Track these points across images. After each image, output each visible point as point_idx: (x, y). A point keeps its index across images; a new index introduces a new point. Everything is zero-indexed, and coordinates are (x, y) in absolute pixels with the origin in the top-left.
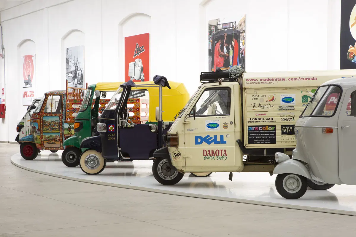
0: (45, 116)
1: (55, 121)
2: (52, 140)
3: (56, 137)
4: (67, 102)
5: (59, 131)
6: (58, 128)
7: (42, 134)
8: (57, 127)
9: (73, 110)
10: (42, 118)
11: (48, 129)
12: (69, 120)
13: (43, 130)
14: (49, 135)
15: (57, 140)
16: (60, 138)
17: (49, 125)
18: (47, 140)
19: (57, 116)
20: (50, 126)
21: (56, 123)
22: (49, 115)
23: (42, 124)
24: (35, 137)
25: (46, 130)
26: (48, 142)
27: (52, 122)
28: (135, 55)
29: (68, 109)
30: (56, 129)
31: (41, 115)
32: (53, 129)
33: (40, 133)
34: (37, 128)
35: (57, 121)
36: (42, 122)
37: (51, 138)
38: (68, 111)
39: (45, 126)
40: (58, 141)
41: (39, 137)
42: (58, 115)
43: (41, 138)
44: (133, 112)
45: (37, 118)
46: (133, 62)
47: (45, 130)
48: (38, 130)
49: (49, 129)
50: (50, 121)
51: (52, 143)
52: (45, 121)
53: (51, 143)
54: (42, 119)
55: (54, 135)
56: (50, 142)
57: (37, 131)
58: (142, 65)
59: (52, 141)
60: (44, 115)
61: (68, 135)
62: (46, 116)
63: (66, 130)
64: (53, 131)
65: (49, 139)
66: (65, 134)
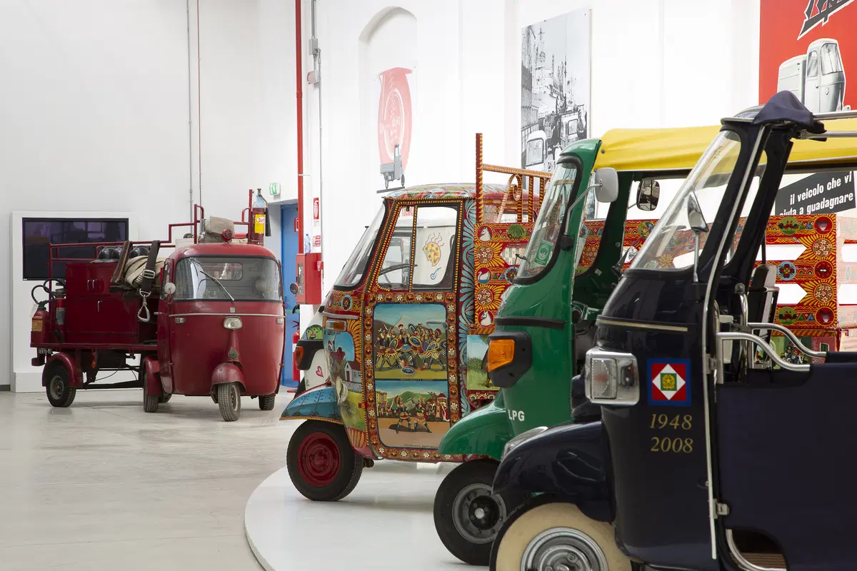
0: (384, 303)
1: (424, 325)
2: (414, 413)
3: (433, 398)
4: (480, 235)
5: (443, 375)
6: (440, 361)
7: (370, 387)
8: (436, 356)
9: (508, 275)
10: (369, 311)
11: (397, 365)
12: (487, 321)
13: (374, 368)
14: (400, 391)
15: (438, 415)
16: (449, 405)
17: (402, 342)
18: (392, 416)
19: (435, 302)
20: (405, 348)
21: (430, 336)
22: (399, 298)
23: (368, 337)
24: (344, 399)
25: (386, 365)
26: (395, 421)
27: (415, 329)
28: (808, 25)
29: (484, 271)
30: (433, 361)
31: (366, 296)
32: (416, 364)
33: (359, 380)
34: (349, 356)
35: (434, 328)
36: (372, 330)
37: (408, 405)
38: (485, 277)
39: (384, 350)
40: (441, 420)
41: (357, 398)
42: (439, 297)
43: (367, 404)
44: (799, 282)
45: (349, 313)
46: (800, 59)
47: (381, 369)
48: (355, 365)
49: (402, 363)
50: (405, 327)
51: (415, 430)
52: (381, 324)
53: (409, 430)
54: (372, 317)
55: (422, 391)
56: (405, 424)
57: (350, 369)
58: (841, 68)
59: (414, 421)
60: (380, 297)
62: (389, 302)
63: (475, 369)
64: (419, 374)
65: (401, 410)
66: (470, 387)
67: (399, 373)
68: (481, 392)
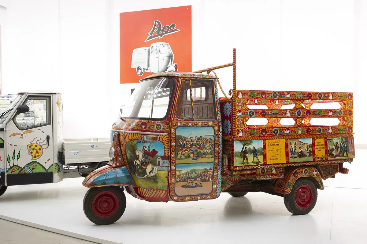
0: (181, 126)
1: (204, 137)
2: (195, 179)
3: (206, 171)
4: (238, 95)
5: (212, 160)
6: (211, 153)
7: (173, 168)
8: (209, 151)
9: (249, 113)
10: (173, 131)
11: (189, 156)
12: (241, 134)
13: (176, 159)
14: (190, 169)
15: (207, 179)
17: (192, 145)
18: (184, 181)
19: (209, 126)
20: (193, 148)
21: (206, 142)
22: (190, 124)
23: (173, 144)
24: (152, 175)
25: (183, 157)
26: (185, 183)
27: (198, 139)
28: (150, 38)
29: (240, 111)
30: (208, 154)
31: (172, 123)
32: (199, 155)
33: (167, 165)
34: (161, 152)
35: (208, 138)
36: (175, 140)
37: (194, 175)
38: (240, 114)
39: (182, 150)
40: (209, 181)
41: (163, 174)
42: (210, 124)
43: (170, 174)
45: (161, 132)
46: (147, 48)
47: (180, 159)
48: (163, 158)
49: (191, 155)
50: (194, 138)
51: (195, 187)
52: (181, 137)
53: (192, 187)
54: (175, 133)
55: (200, 168)
56: (190, 184)
57: (160, 160)
58: (171, 51)
59: (195, 182)
60: (179, 124)
61: (242, 166)
62: (185, 126)
63: (238, 156)
64: (200, 160)
65: (189, 178)
66: (235, 165)
67: (190, 160)
68: (239, 167)
